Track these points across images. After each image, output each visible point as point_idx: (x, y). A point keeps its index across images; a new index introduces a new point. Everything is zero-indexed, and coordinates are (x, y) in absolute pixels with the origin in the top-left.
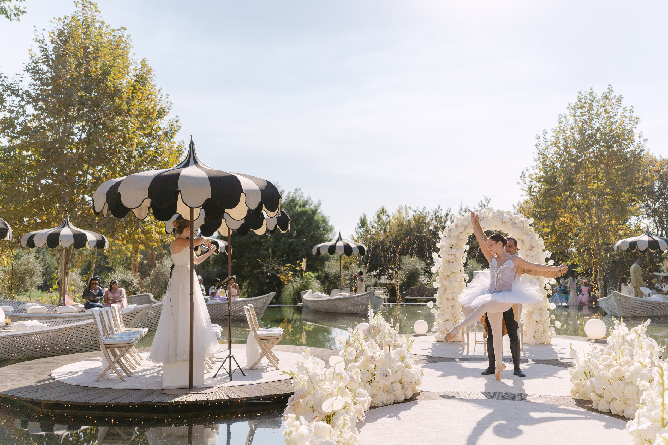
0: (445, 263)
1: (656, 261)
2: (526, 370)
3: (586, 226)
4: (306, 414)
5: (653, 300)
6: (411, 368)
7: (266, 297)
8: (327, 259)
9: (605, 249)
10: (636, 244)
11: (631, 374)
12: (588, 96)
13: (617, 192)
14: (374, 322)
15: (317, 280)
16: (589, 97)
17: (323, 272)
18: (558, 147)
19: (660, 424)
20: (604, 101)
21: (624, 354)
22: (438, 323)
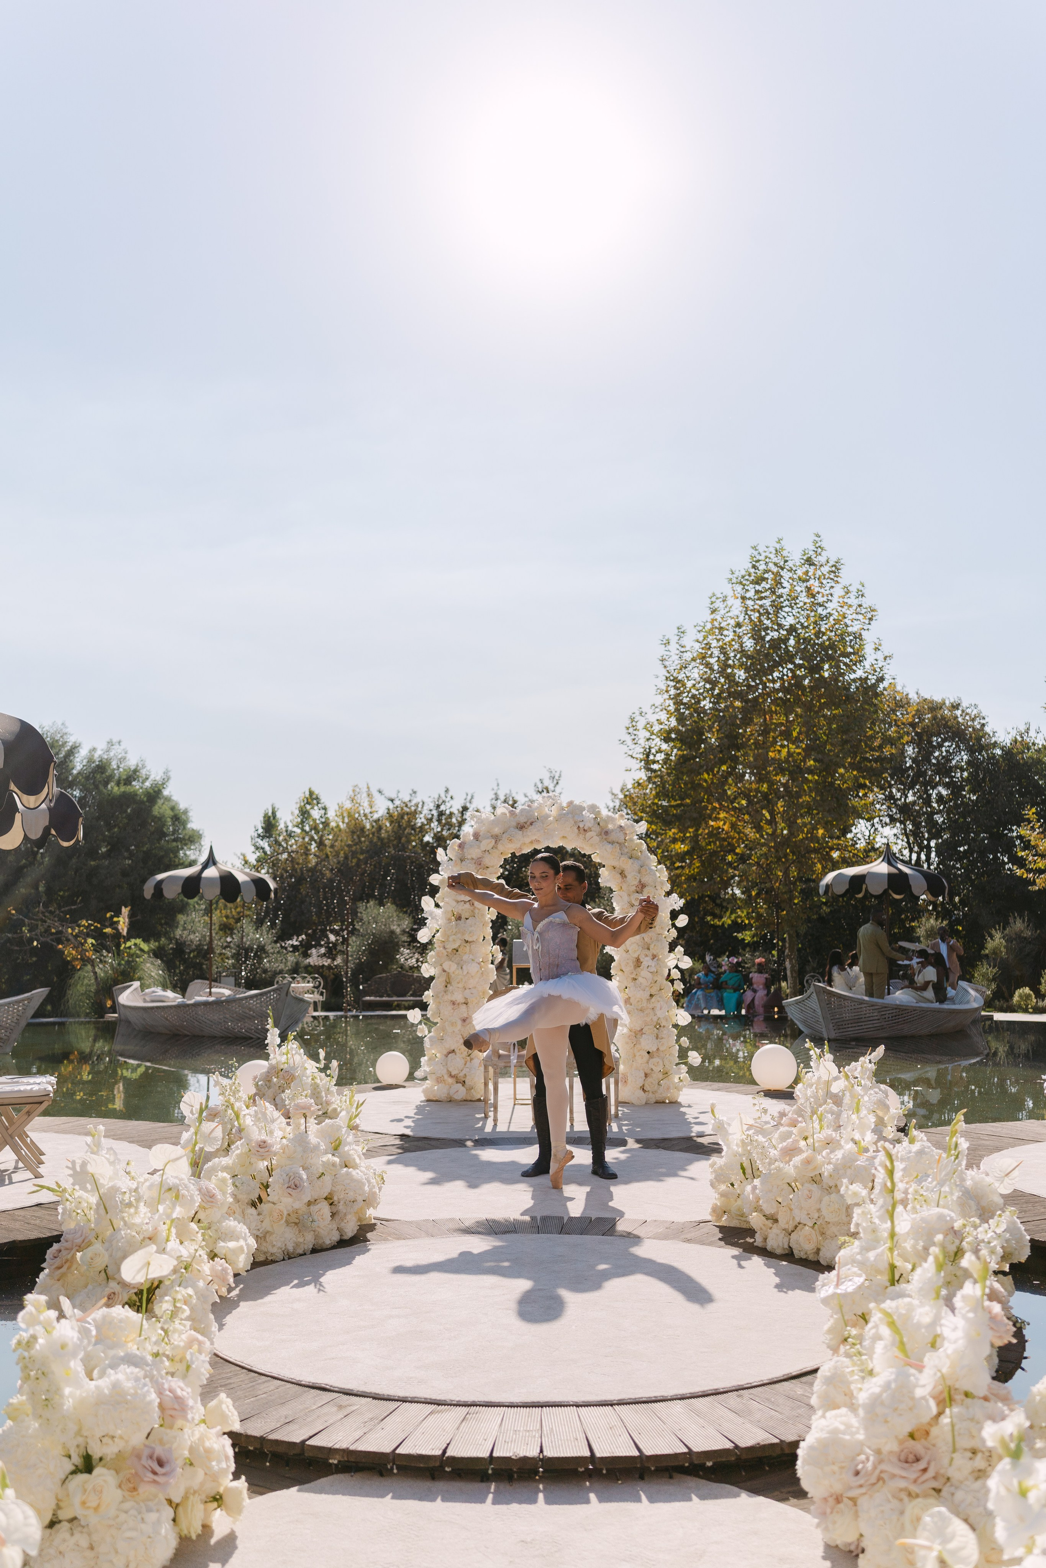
0: (449, 920)
1: (907, 917)
2: (619, 1162)
3: (763, 841)
4: (90, 1287)
5: (898, 1002)
6: (355, 1167)
7: (23, 1000)
8: (183, 909)
9: (802, 891)
10: (864, 882)
11: (836, 1169)
12: (772, 556)
13: (828, 767)
14: (278, 1058)
15: (153, 960)
16: (775, 560)
17: (170, 939)
18: (708, 665)
19: (884, 1279)
20: (804, 569)
21: (825, 1124)
22: (430, 1059)
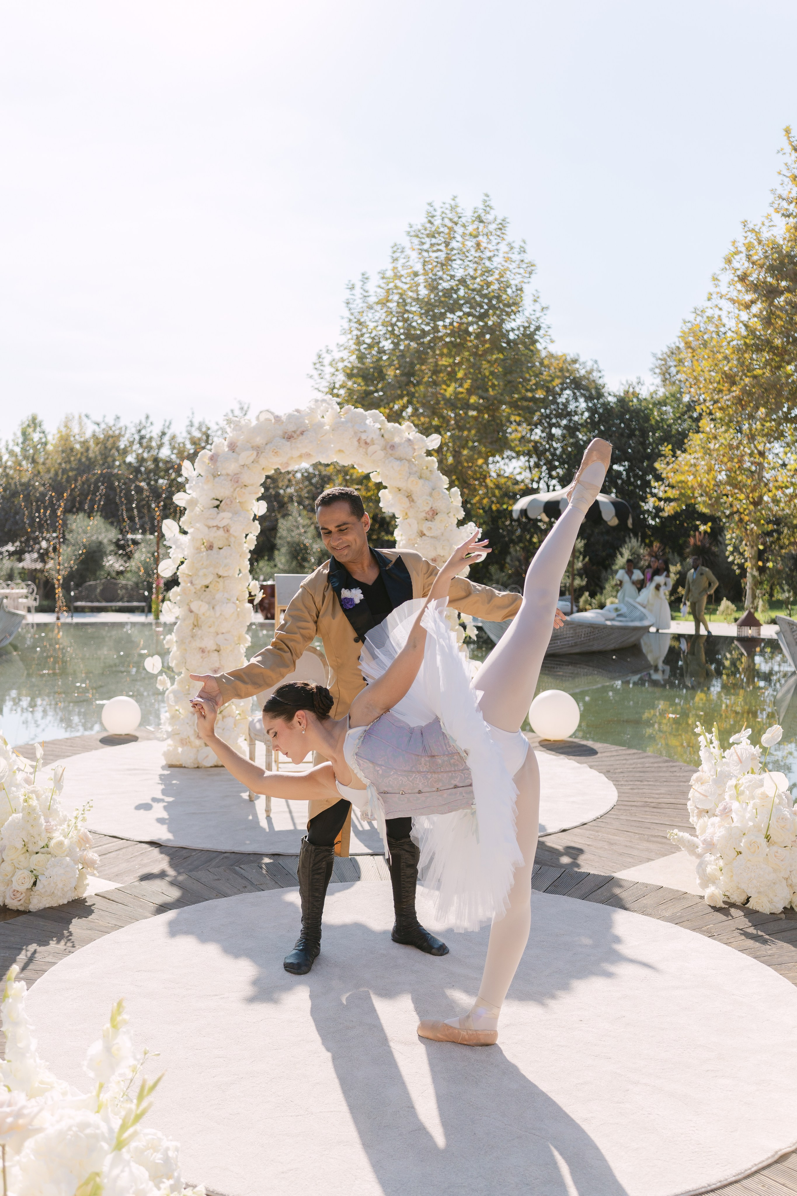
0: (198, 549)
12: (448, 212)
16: (450, 216)
18: (388, 309)
20: (475, 227)
